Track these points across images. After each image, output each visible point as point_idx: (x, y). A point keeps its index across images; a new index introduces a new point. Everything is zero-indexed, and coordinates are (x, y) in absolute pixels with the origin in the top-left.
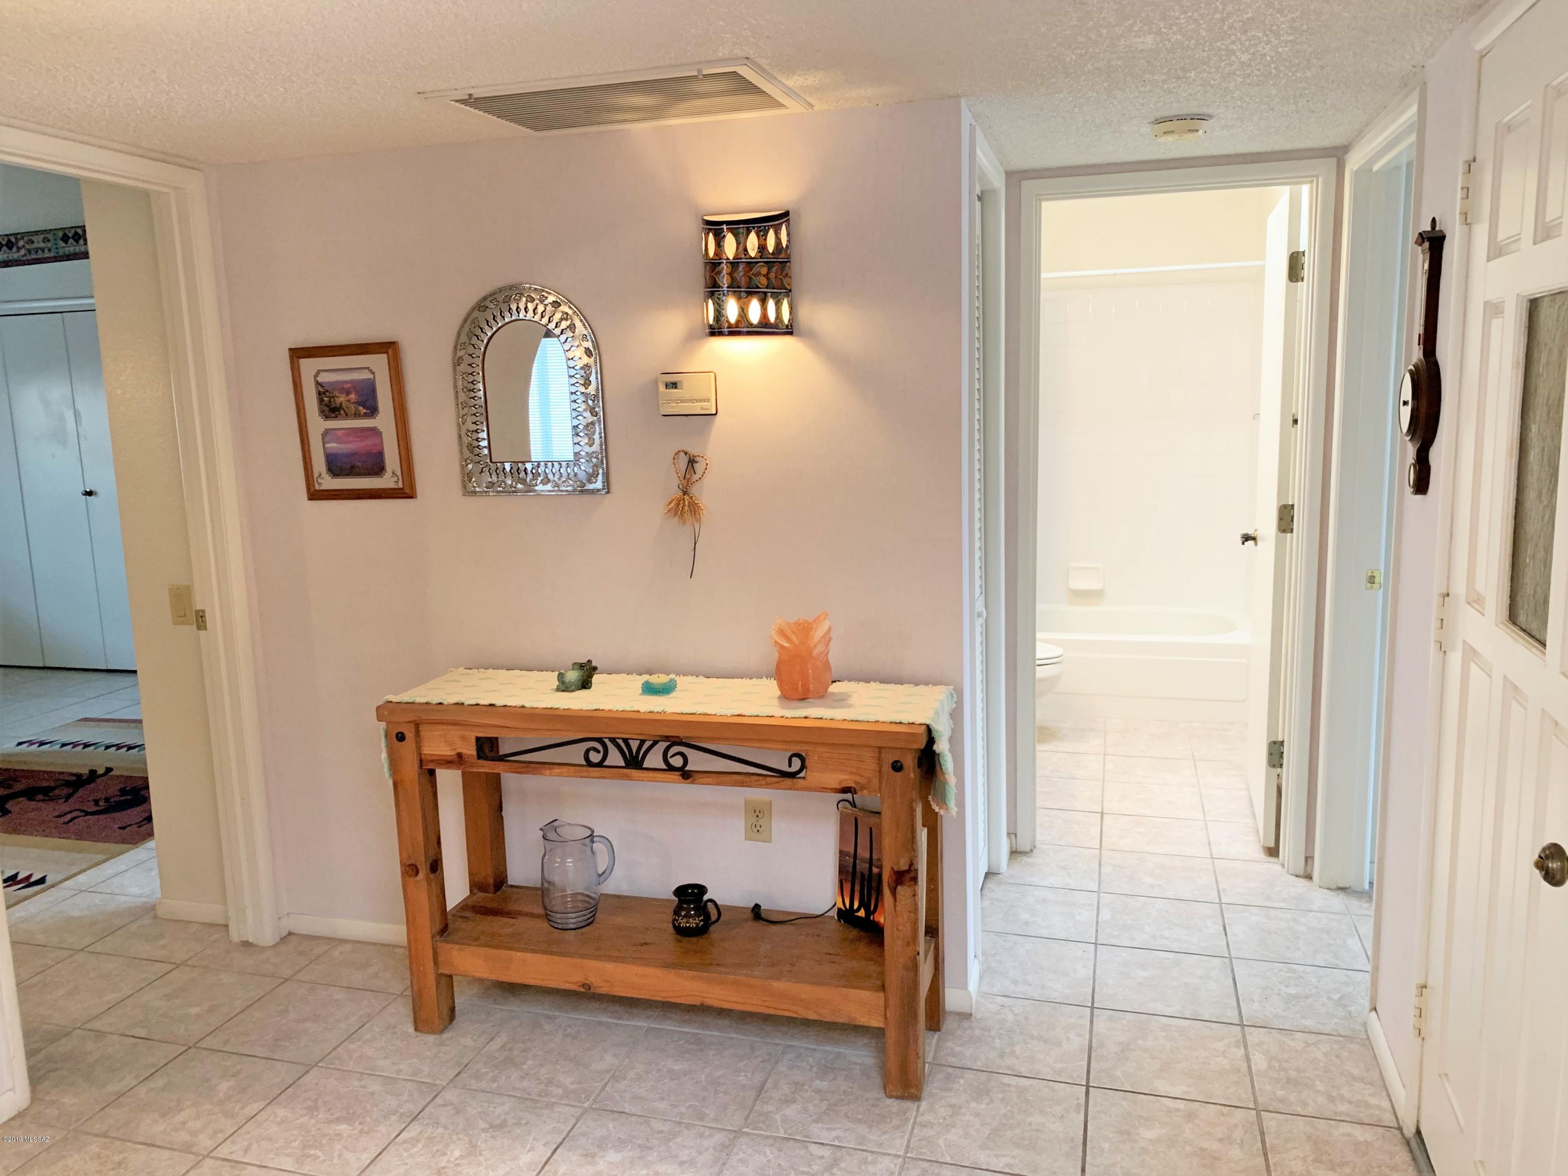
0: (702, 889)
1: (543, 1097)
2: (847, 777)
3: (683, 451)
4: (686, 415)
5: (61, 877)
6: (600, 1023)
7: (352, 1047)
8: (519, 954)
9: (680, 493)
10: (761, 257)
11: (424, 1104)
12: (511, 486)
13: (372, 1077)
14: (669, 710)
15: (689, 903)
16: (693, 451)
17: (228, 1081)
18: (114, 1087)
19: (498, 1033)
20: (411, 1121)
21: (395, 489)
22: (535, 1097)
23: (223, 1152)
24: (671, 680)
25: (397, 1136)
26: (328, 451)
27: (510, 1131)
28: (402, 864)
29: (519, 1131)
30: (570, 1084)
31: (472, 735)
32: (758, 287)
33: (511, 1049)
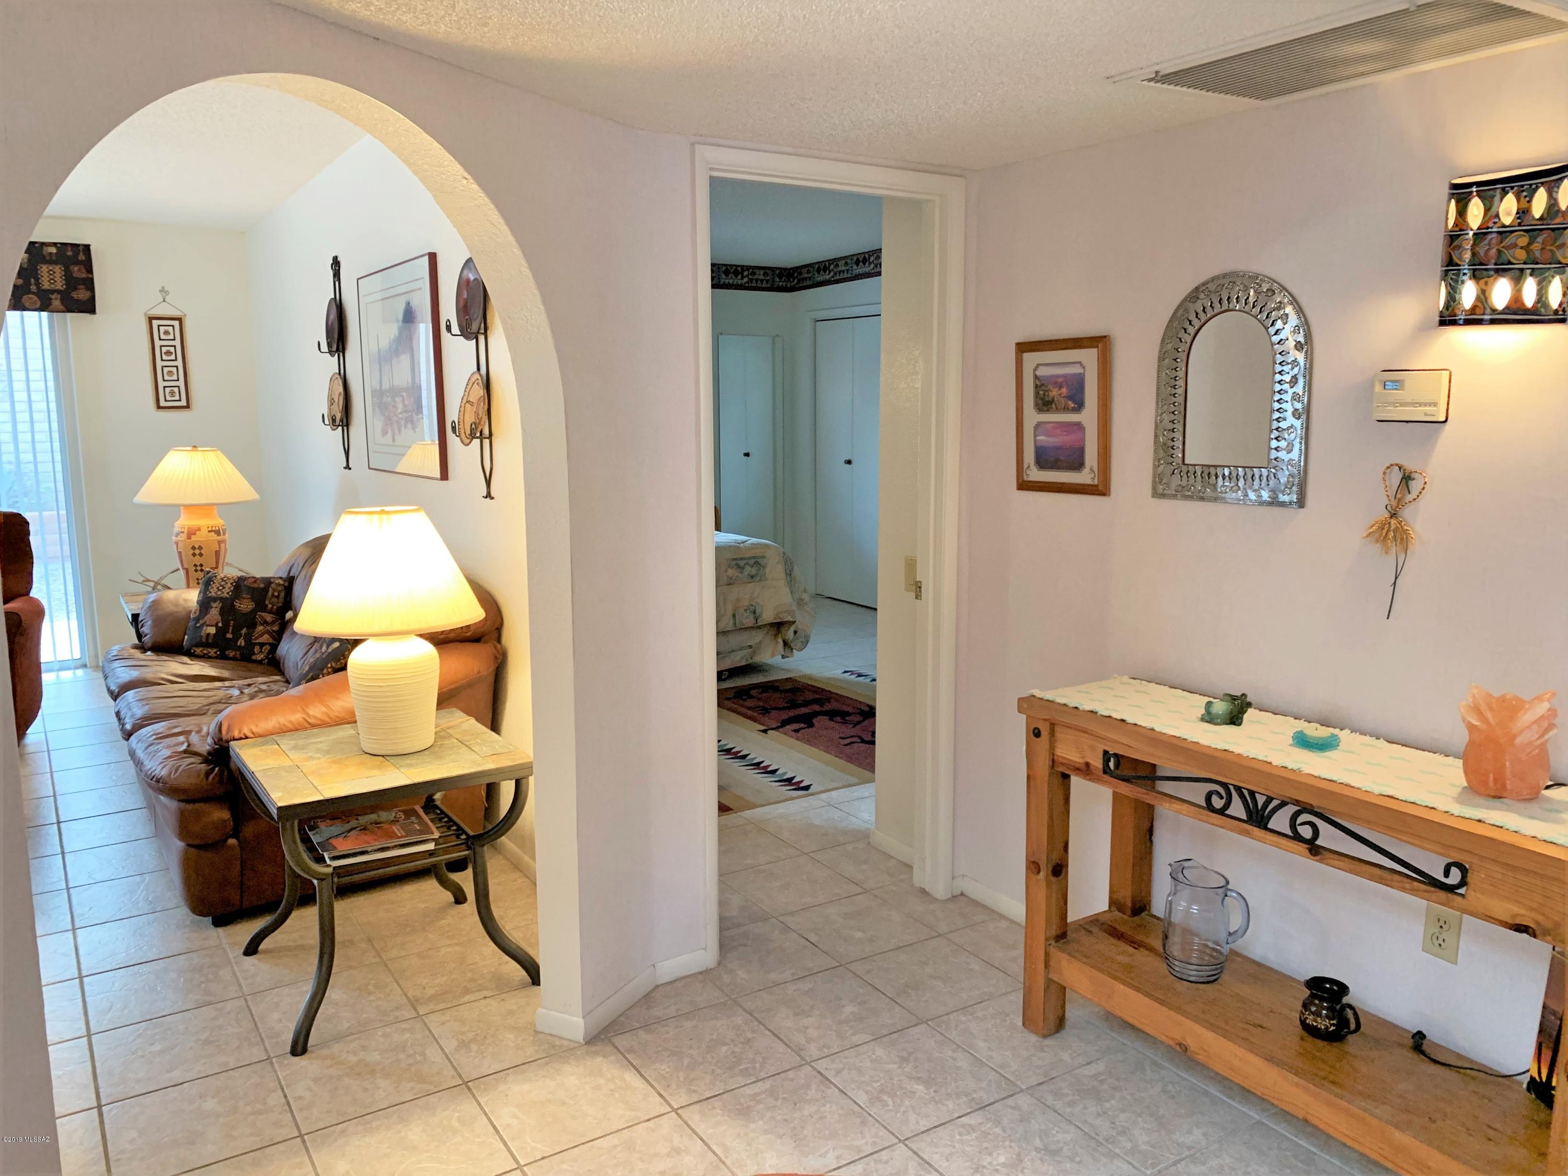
0: (1343, 989)
1: (1110, 1143)
2: (1523, 912)
3: (1397, 465)
4: (1407, 422)
5: (821, 788)
6: (1206, 1093)
7: (963, 1018)
8: (1122, 987)
9: (1387, 515)
10: (1520, 225)
11: (997, 1098)
12: (1200, 491)
13: (965, 1053)
14: (1307, 770)
15: (1322, 999)
16: (1410, 466)
17: (854, 1006)
18: (773, 976)
19: (1098, 1059)
20: (977, 1110)
21: (1092, 485)
22: (1100, 1139)
23: (821, 1065)
24: (1333, 736)
25: (959, 1117)
26: (1039, 444)
27: (1059, 1162)
28: (1027, 860)
29: (1068, 1166)
30: (1143, 1143)
31: (1101, 748)
32: (1510, 263)
33: (1102, 1081)
